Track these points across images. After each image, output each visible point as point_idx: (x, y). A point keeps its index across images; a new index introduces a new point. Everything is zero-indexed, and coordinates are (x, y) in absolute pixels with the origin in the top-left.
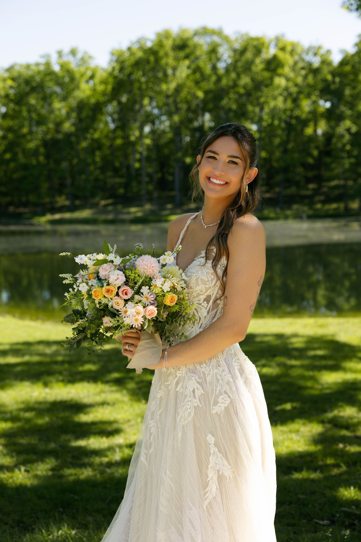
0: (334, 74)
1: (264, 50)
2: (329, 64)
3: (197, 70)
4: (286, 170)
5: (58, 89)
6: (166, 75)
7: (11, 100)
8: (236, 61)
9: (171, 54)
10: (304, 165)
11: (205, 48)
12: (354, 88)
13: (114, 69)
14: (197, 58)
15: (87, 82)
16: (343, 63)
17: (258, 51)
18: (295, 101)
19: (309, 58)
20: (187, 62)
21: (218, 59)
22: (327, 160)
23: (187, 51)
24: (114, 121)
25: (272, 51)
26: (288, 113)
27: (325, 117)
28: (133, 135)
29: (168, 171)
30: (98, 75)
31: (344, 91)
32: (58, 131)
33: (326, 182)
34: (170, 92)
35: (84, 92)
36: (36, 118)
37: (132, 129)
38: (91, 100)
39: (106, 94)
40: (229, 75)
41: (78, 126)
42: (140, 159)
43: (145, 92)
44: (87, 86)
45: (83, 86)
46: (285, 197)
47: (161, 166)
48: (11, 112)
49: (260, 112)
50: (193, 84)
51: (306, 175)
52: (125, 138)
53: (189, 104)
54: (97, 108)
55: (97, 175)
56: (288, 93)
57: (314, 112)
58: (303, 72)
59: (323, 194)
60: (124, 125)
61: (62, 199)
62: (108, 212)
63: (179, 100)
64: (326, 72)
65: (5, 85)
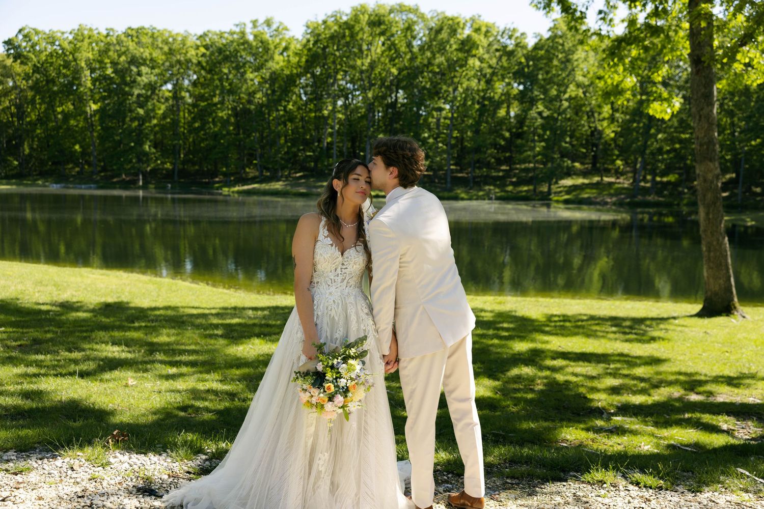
0: (528, 58)
1: (459, 31)
2: (524, 47)
3: (392, 46)
4: (477, 150)
5: (250, 58)
6: (361, 50)
7: (203, 68)
8: (431, 40)
9: (367, 29)
10: (495, 145)
11: (401, 26)
12: (547, 73)
13: (308, 41)
14: (393, 35)
15: (282, 54)
16: (537, 47)
17: (453, 31)
18: (488, 82)
19: (505, 40)
20: (382, 39)
21: (414, 37)
22: (519, 141)
23: (383, 27)
24: (306, 94)
25: (467, 32)
26: (482, 94)
27: (517, 100)
28: (326, 109)
29: (359, 146)
30: (292, 47)
31: (538, 75)
32: (250, 102)
33: (518, 164)
34: (364, 68)
35: (278, 63)
36: (228, 87)
37: (324, 103)
38: (285, 72)
39: (300, 67)
40: (424, 54)
41: (270, 97)
42: (332, 133)
43: (339, 67)
44: (281, 57)
45: (277, 57)
46: (474, 178)
47: (353, 141)
48: (202, 80)
49: (454, 92)
50: (387, 61)
51: (497, 156)
52: (315, 112)
53: (383, 81)
54: (291, 80)
55: (288, 147)
56: (481, 74)
57: (507, 94)
58: (498, 54)
59: (514, 176)
60: (317, 98)
61: (253, 171)
62: (300, 185)
63: (373, 76)
64: (520, 54)
65: (198, 51)
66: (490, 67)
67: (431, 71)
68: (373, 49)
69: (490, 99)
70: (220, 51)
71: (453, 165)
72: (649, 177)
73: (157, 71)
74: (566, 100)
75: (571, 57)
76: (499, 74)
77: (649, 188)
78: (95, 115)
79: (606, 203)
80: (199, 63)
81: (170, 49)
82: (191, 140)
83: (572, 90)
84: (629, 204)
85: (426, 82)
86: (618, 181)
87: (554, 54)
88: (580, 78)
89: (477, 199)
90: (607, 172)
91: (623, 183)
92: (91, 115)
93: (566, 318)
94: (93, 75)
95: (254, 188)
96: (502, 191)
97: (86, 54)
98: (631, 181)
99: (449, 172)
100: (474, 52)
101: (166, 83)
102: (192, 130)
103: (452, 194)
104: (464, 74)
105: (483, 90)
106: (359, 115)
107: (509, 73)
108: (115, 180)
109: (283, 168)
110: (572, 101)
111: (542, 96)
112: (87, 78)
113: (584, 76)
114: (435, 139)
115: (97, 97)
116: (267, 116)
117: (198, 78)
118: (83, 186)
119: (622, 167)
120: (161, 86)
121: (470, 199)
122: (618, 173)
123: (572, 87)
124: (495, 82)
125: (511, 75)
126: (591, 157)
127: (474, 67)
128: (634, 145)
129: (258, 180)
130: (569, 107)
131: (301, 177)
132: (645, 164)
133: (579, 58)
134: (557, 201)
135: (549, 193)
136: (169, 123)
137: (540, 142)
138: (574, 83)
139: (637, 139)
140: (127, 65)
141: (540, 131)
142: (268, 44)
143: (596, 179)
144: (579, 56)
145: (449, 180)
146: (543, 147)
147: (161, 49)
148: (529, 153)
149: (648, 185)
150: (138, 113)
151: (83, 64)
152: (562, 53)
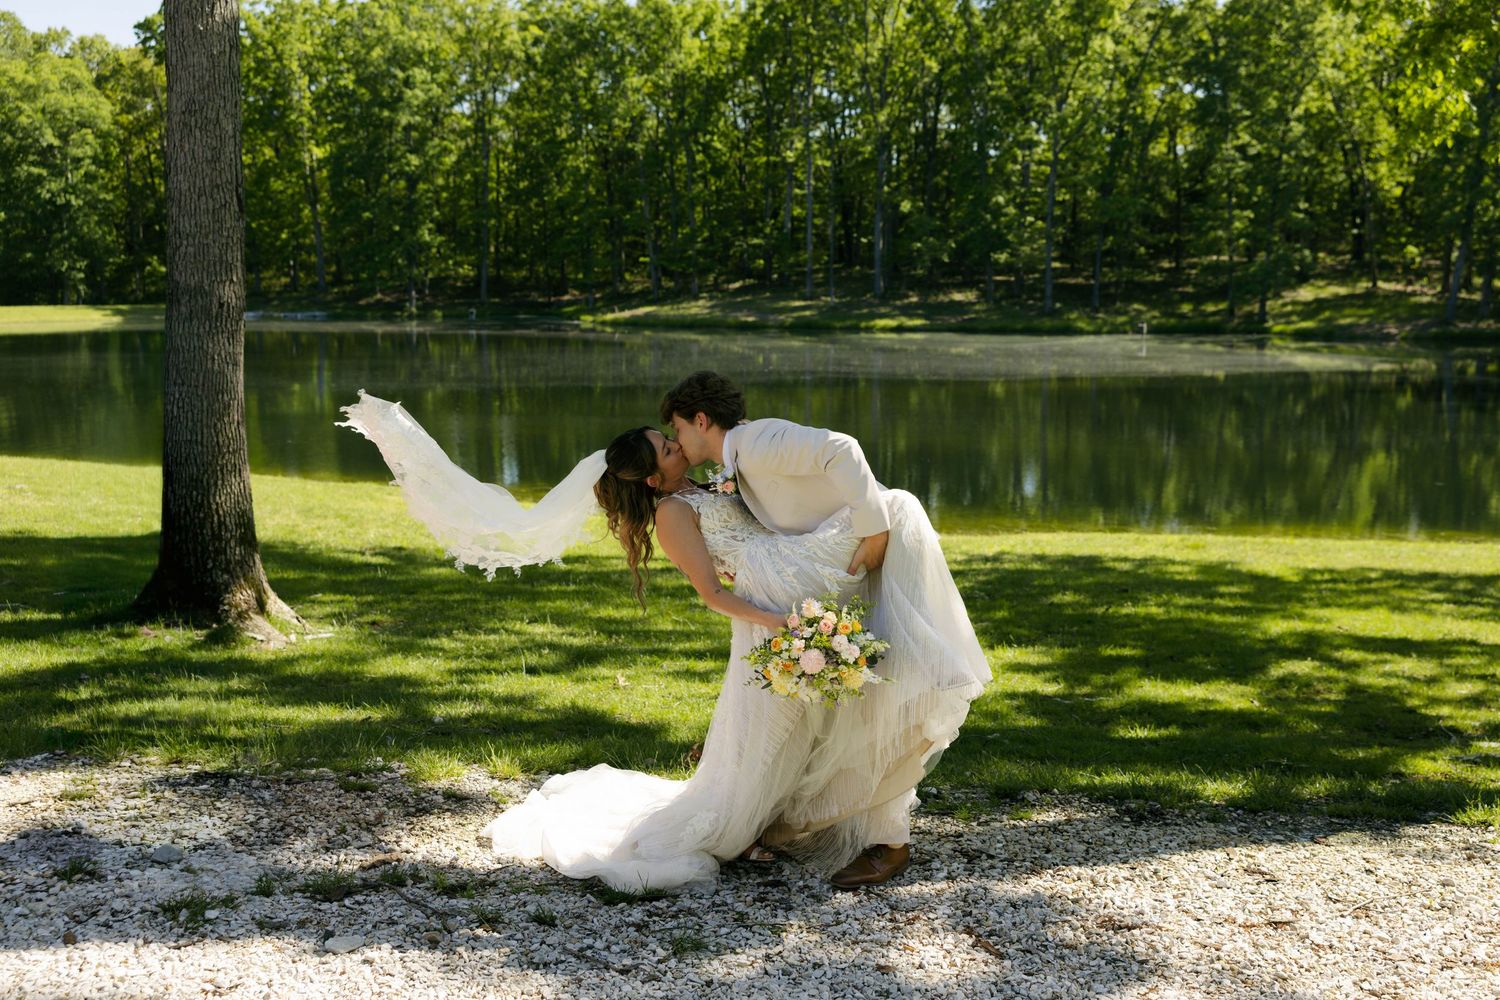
0: (1215, 31)
2: (1208, 9)
3: (927, 13)
4: (1107, 227)
7: (535, 67)
13: (753, 6)
15: (697, 34)
16: (1233, 9)
24: (746, 116)
26: (1118, 110)
27: (1194, 121)
28: (790, 149)
29: (858, 225)
30: (718, 18)
31: (1238, 66)
32: (631, 135)
33: (1193, 256)
34: (869, 60)
35: (690, 55)
36: (588, 107)
37: (786, 135)
38: (704, 72)
39: (733, 60)
40: (994, 28)
41: (674, 124)
42: (804, 196)
43: (816, 59)
44: (697, 42)
45: (690, 43)
46: (1105, 286)
47: (846, 213)
48: (532, 91)
49: (1059, 109)
50: (917, 46)
51: (1150, 240)
52: (768, 153)
53: (909, 85)
54: (716, 90)
55: (712, 228)
56: (1117, 68)
57: (1173, 108)
58: (1150, 24)
59: (1186, 283)
60: (768, 125)
61: (639, 279)
62: (739, 307)
63: (888, 77)
64: (1200, 24)
65: (527, 33)
66: (1136, 52)
67: (1012, 65)
68: (887, 19)
69: (1135, 120)
70: (572, 31)
71: (1055, 259)
72: (1478, 281)
73: (443, 75)
74: (1299, 119)
75: (1309, 27)
76: (1155, 67)
77: (1479, 304)
78: (320, 169)
79: (1389, 337)
80: (529, 59)
81: (469, 31)
82: (511, 216)
83: (1311, 99)
84: (1436, 338)
85: (1000, 87)
86: (1410, 289)
87: (1272, 23)
88: (1328, 73)
89: (1110, 333)
90: (1387, 270)
91: (1423, 294)
92: (311, 168)
93: (1335, 576)
94: (313, 88)
95: (647, 315)
96: (1165, 314)
97: (300, 45)
98: (1439, 289)
99: (1049, 274)
100: (1102, 23)
101: (460, 99)
102: (515, 196)
103: (1057, 323)
104: (1082, 68)
105: (1120, 103)
106: (860, 158)
107: (1176, 65)
108: (362, 302)
109: (704, 272)
110: (1313, 122)
111: (1247, 113)
112: (303, 93)
113: (1335, 66)
114: (1020, 207)
115: (323, 131)
116: (667, 164)
117: (524, 88)
118: (299, 315)
119: (1418, 260)
120: (452, 105)
121: (1097, 332)
122: (1411, 273)
123: (1311, 91)
124: (1146, 83)
125: (1180, 68)
126: (1350, 238)
127: (1101, 55)
128: (1446, 213)
129: (651, 297)
130: (1305, 135)
131: (738, 292)
132: (1468, 255)
133: (1325, 29)
134: (1281, 335)
135: (1263, 315)
136: (468, 182)
137: (1243, 208)
138: (1315, 83)
139: (1452, 200)
140: (384, 67)
141: (1244, 188)
142: (671, 15)
143: (1363, 285)
144: (1325, 25)
145: (1049, 291)
146: (1250, 220)
147: (450, 31)
148: (1220, 233)
149: (1477, 297)
150: (408, 164)
151: (295, 66)
152: (1288, 20)
